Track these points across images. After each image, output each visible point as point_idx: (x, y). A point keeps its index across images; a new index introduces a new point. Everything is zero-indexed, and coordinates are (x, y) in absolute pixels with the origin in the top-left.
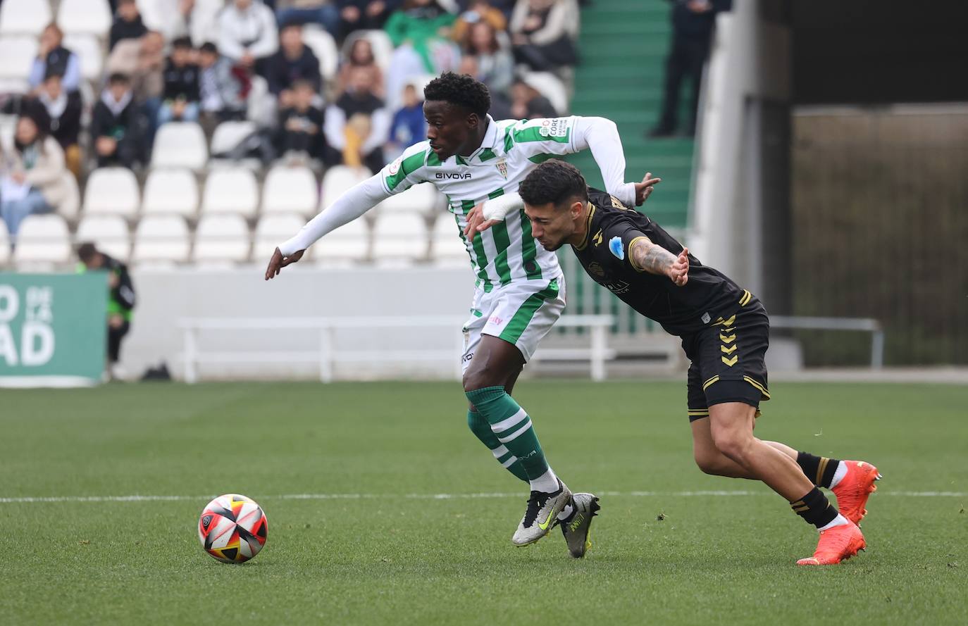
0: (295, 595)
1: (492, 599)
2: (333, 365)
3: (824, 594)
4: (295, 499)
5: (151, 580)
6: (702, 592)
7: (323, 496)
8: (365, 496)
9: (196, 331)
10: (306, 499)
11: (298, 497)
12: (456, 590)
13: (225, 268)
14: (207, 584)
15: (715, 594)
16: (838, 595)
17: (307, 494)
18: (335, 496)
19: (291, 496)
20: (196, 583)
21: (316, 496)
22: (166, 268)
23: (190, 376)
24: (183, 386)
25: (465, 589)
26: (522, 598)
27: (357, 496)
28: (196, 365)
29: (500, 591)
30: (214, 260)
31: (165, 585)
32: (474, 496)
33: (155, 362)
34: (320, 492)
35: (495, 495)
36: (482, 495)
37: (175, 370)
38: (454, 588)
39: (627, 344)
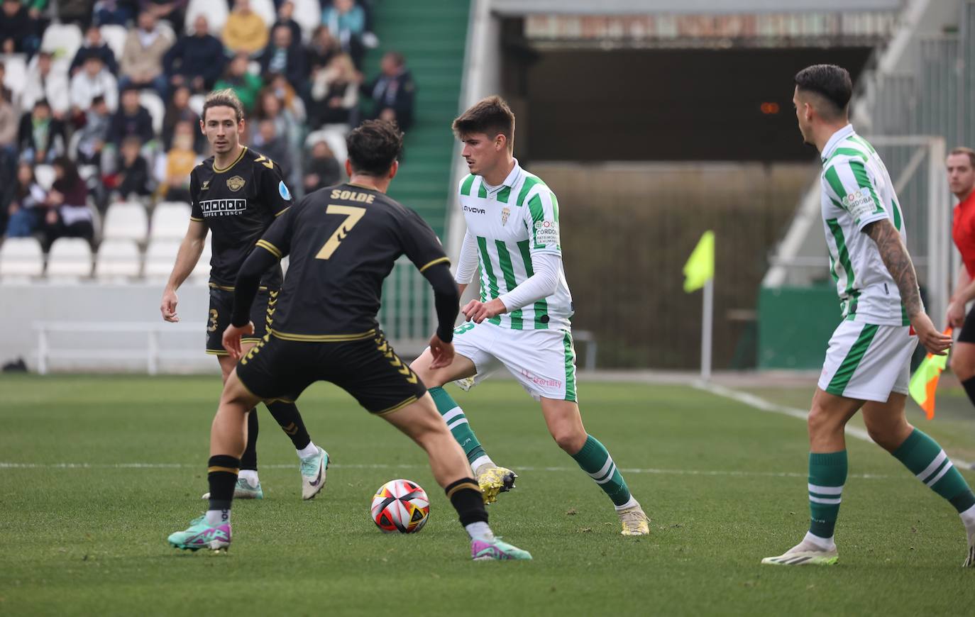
0: (130, 544)
1: (289, 549)
2: (158, 361)
3: (553, 550)
4: (128, 468)
5: (13, 531)
6: (457, 546)
7: (151, 466)
8: (186, 466)
9: (47, 332)
10: (138, 468)
11: (131, 465)
12: (260, 542)
13: (73, 283)
14: (59, 534)
15: (467, 547)
16: (565, 549)
17: (138, 463)
18: (161, 465)
19: (125, 465)
20: (50, 534)
21: (146, 465)
22: (25, 283)
23: (42, 368)
24: (36, 376)
25: (267, 541)
26: (312, 549)
27: (178, 466)
28: (47, 360)
29: (295, 543)
30: (63, 276)
31: (24, 536)
32: (273, 466)
33: (13, 357)
34: (148, 463)
35: (289, 466)
36: (279, 466)
37: (30, 363)
38: (258, 540)
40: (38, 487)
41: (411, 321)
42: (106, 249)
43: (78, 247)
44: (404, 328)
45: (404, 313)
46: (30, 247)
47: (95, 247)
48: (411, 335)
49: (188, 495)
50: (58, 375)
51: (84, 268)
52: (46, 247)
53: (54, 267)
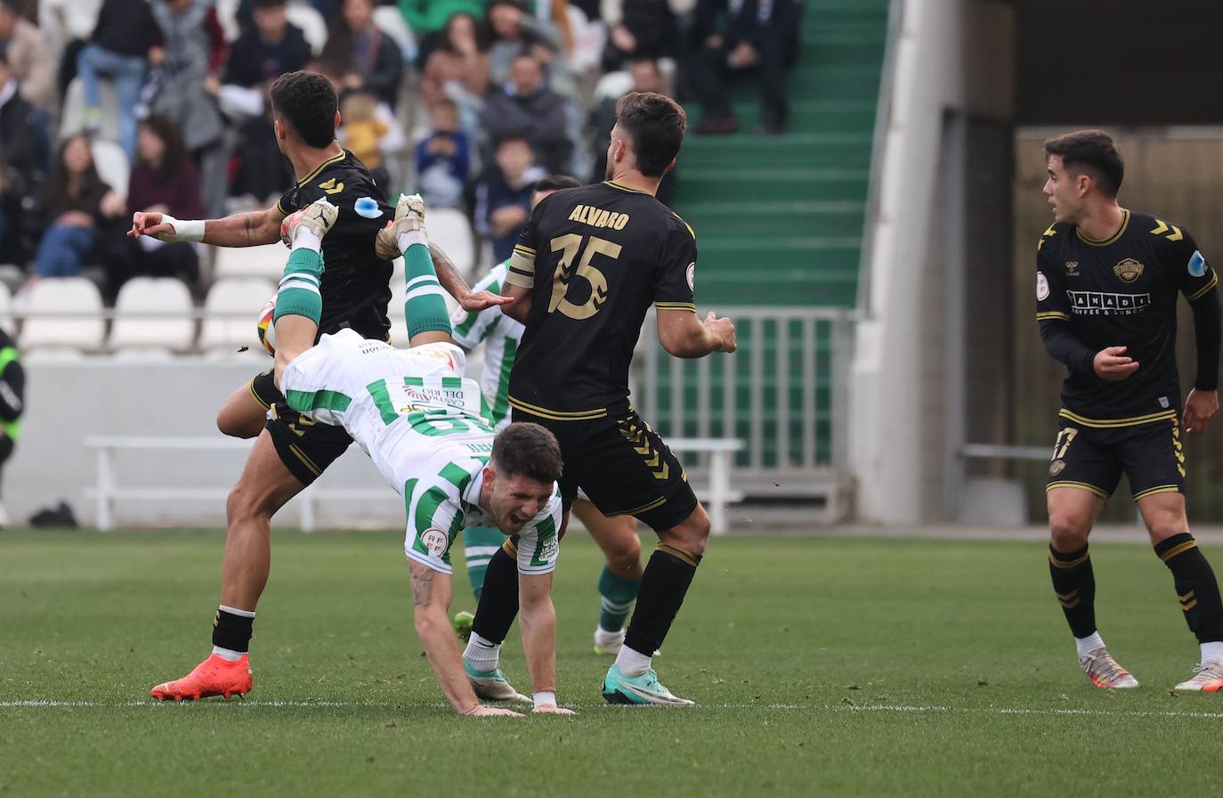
9: (112, 452)
13: (159, 358)
22: (73, 358)
23: (104, 521)
24: (94, 535)
28: (112, 504)
30: (140, 347)
33: (50, 501)
37: (81, 513)
39: (760, 481)
40: (93, 745)
41: (796, 430)
42: (219, 297)
43: (171, 293)
44: (783, 444)
45: (783, 415)
46: (81, 293)
47: (199, 292)
48: (796, 457)
49: (371, 760)
50: (130, 533)
51: (180, 331)
52: (110, 295)
53: (125, 330)
